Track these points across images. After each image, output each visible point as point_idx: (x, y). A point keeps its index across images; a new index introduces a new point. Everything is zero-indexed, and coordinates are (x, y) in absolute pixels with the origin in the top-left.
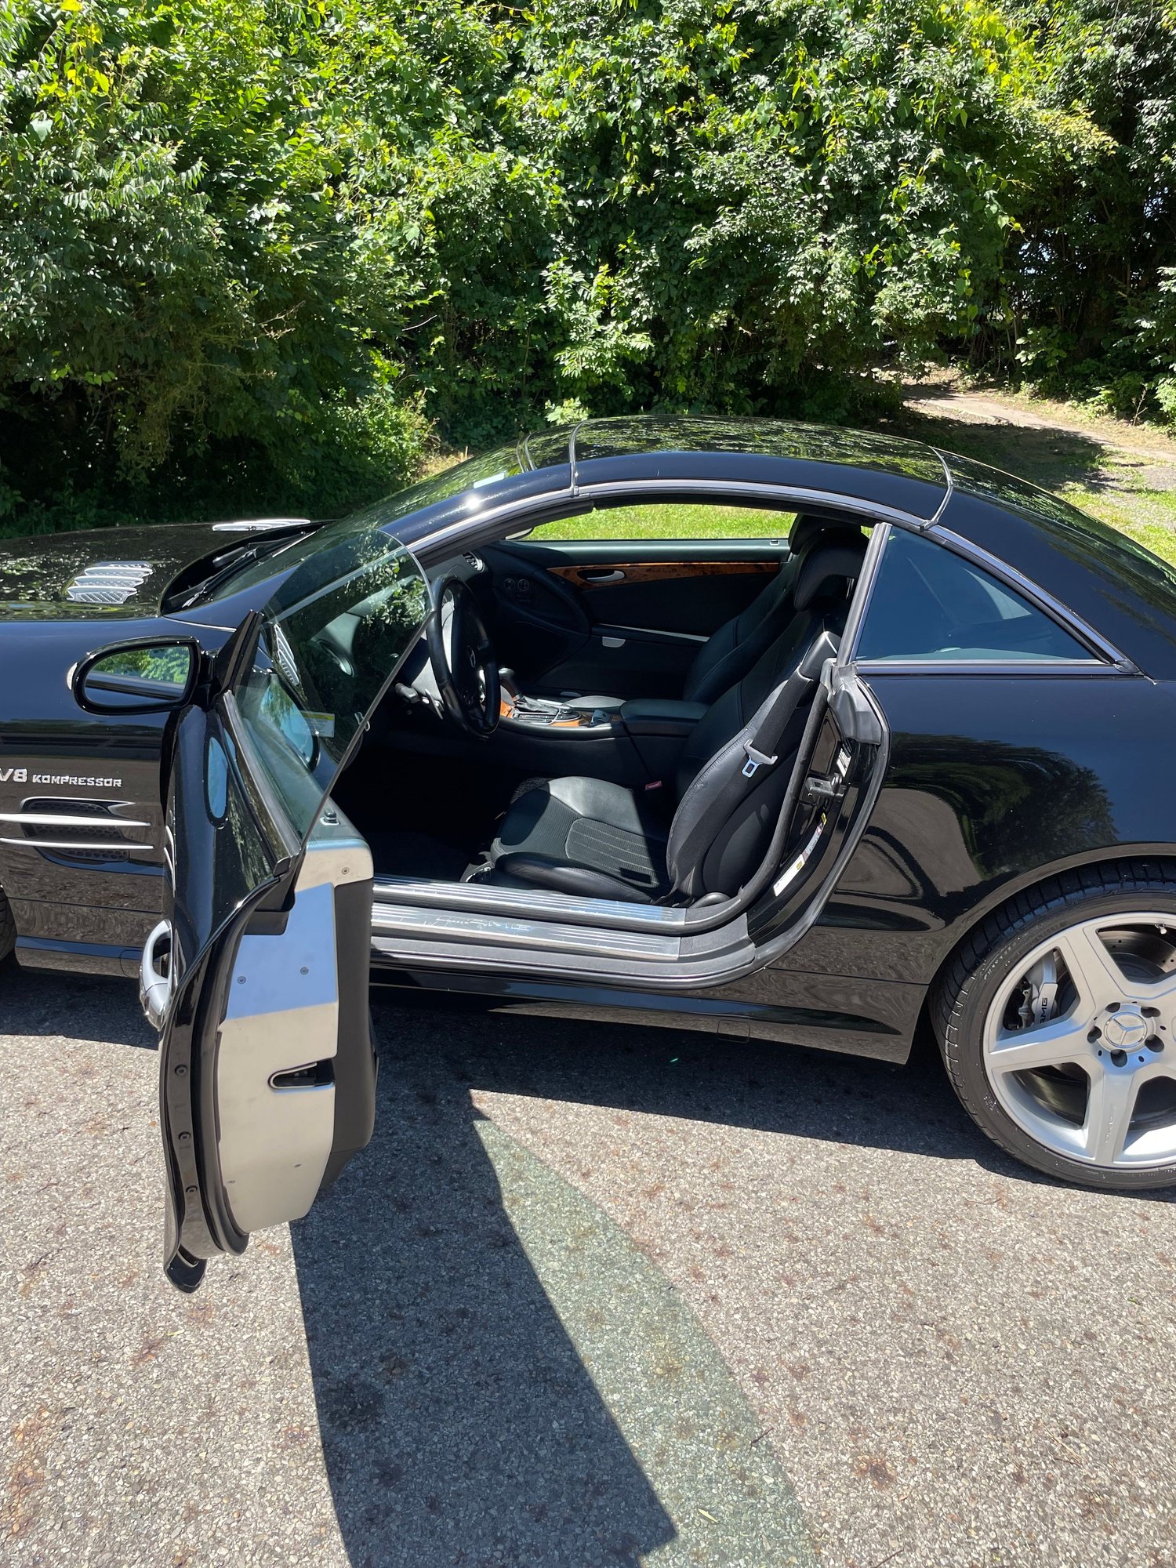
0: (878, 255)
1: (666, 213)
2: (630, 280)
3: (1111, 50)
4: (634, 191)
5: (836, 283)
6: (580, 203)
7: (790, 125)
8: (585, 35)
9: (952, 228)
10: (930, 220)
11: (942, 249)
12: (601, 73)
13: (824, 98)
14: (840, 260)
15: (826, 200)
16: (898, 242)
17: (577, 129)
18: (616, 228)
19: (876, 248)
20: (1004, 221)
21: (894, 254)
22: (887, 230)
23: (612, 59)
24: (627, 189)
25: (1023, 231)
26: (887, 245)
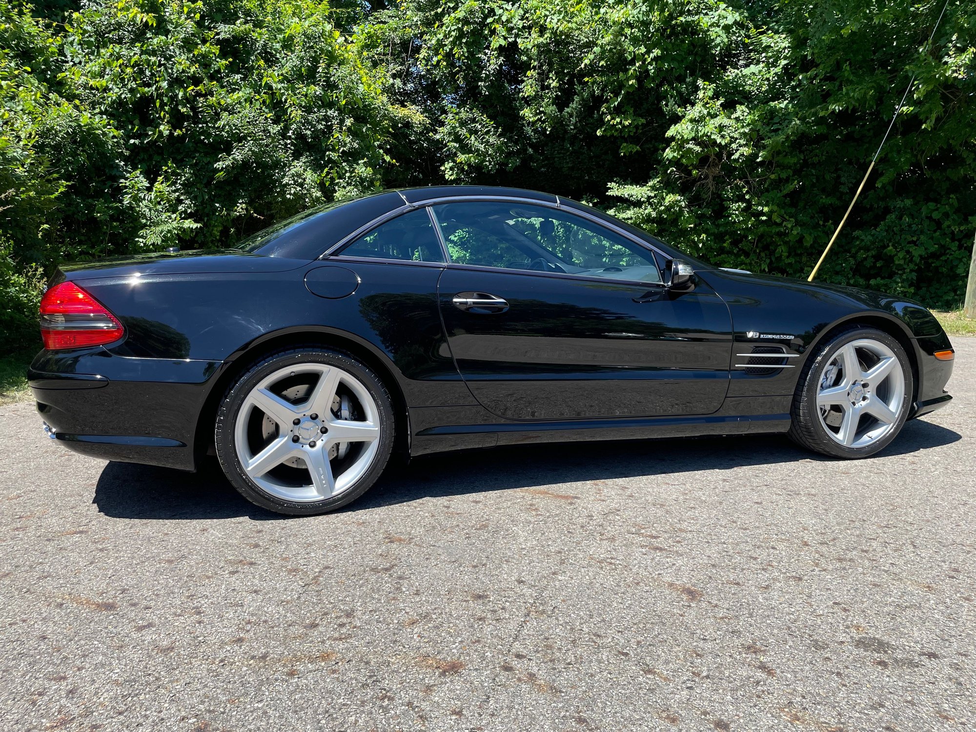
0: (328, 173)
1: (192, 149)
2: (174, 188)
3: (391, 81)
4: (171, 134)
5: (311, 188)
6: (132, 141)
7: (264, 102)
8: (120, 41)
9: (366, 160)
10: (352, 156)
11: (362, 170)
12: (136, 64)
13: (280, 89)
14: (310, 176)
15: (292, 144)
16: (338, 167)
17: (123, 96)
18: (157, 158)
19: (326, 170)
20: (387, 158)
21: (337, 172)
22: (330, 160)
23: (144, 57)
24: (166, 133)
25: (397, 164)
26: (331, 168)
